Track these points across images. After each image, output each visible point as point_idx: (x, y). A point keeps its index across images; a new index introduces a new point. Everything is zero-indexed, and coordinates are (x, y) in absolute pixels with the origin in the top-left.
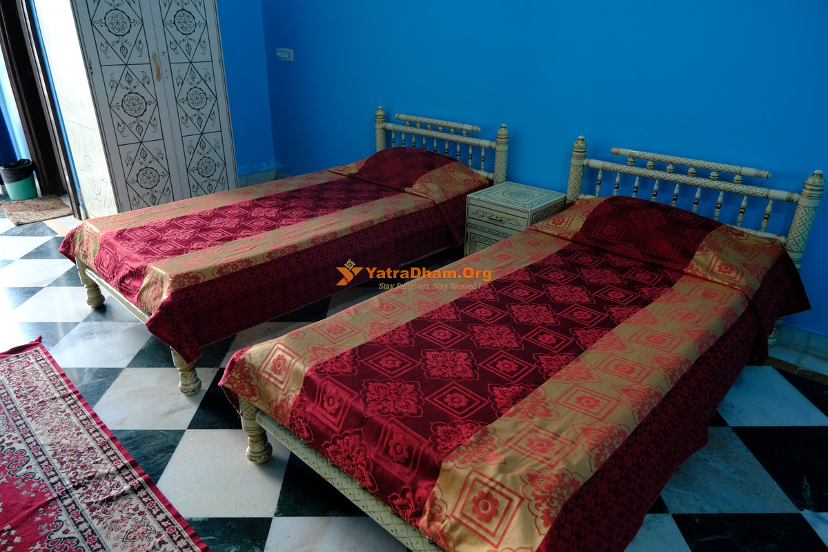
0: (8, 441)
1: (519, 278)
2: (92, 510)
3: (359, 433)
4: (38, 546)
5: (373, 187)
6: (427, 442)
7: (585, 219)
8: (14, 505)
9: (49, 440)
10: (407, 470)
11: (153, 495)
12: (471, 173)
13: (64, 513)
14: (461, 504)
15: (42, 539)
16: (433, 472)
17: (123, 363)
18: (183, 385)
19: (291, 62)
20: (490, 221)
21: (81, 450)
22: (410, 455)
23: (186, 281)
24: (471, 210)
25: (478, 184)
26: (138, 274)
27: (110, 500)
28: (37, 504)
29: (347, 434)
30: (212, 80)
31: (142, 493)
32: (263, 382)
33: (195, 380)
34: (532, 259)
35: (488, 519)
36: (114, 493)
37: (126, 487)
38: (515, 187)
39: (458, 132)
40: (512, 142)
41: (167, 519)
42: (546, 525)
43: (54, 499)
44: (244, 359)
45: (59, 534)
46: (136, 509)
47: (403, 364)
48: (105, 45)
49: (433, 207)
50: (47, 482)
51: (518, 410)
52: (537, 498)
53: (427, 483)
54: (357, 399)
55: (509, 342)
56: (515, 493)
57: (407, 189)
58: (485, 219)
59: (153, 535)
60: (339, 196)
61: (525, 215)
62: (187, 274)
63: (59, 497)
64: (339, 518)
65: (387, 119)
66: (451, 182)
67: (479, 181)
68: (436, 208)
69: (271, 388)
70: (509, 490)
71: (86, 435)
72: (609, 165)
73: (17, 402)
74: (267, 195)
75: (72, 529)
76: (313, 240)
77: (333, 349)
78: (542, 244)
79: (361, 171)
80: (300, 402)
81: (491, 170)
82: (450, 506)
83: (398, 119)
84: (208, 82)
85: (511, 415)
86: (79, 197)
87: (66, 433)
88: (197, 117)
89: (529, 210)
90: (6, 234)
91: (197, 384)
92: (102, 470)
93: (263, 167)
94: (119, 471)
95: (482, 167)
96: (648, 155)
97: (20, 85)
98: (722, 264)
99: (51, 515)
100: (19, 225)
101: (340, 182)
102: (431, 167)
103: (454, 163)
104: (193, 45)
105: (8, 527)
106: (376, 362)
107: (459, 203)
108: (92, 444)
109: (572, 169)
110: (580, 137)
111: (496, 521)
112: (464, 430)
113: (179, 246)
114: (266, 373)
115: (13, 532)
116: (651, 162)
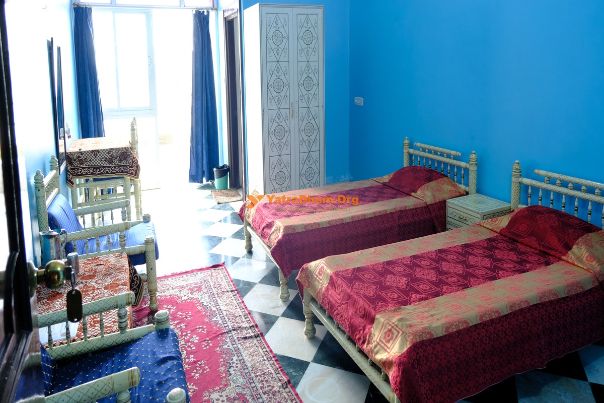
0: (209, 305)
1: (455, 250)
2: (239, 340)
3: (347, 303)
4: (218, 349)
5: (394, 191)
6: (372, 306)
7: (510, 219)
8: (210, 331)
9: (225, 309)
10: (363, 321)
11: (262, 340)
12: (455, 186)
13: (228, 339)
14: (380, 335)
15: (220, 347)
16: (372, 320)
17: (257, 281)
18: (282, 293)
19: (362, 106)
20: (459, 219)
21: (237, 315)
22: (365, 313)
23: (290, 230)
24: (449, 211)
25: (458, 194)
26: (270, 226)
27: (245, 338)
28: (219, 333)
29: (343, 304)
30: (318, 118)
31: (258, 339)
32: (314, 279)
33: (287, 292)
34: (468, 241)
35: (388, 341)
36: (247, 335)
37: (253, 334)
38: (480, 197)
39: (449, 156)
40: (480, 164)
41: (267, 351)
42: (410, 344)
43: (225, 333)
44: (307, 267)
45: (226, 347)
46: (255, 344)
47: (375, 278)
48: (271, 98)
49: (425, 207)
50: (223, 325)
51: (419, 304)
52: (410, 333)
53: (369, 326)
54: (349, 287)
55: (432, 278)
56: (401, 330)
57: (413, 194)
58: (457, 218)
59: (261, 356)
60: (373, 195)
61: (478, 216)
62: (291, 226)
63: (227, 332)
64: (340, 370)
65: (411, 146)
66: (441, 191)
67: (459, 192)
68: (427, 208)
69: (316, 283)
70: (399, 328)
71: (239, 310)
72: (534, 183)
73: (214, 289)
74: (336, 191)
75: (231, 346)
76: (352, 218)
77: (346, 267)
78: (480, 233)
79: (390, 181)
80: (327, 289)
81: (467, 185)
82: (376, 337)
83: (416, 146)
84: (316, 119)
85: (415, 305)
86: (247, 189)
87: (231, 307)
88: (308, 141)
89: (480, 212)
90: (213, 208)
91: (288, 295)
92: (244, 325)
93: (342, 179)
94: (251, 327)
95: (462, 182)
96: (556, 175)
97: (231, 120)
98: (589, 256)
99: (224, 338)
100: (219, 203)
101: (377, 187)
102: (430, 180)
103: (445, 178)
104: (311, 97)
105: (208, 339)
106: (363, 275)
107: (442, 205)
108: (241, 314)
109: (512, 185)
110: (517, 161)
111: (391, 342)
112: (390, 305)
113: (290, 213)
114: (315, 274)
115: (209, 341)
116: (559, 181)
